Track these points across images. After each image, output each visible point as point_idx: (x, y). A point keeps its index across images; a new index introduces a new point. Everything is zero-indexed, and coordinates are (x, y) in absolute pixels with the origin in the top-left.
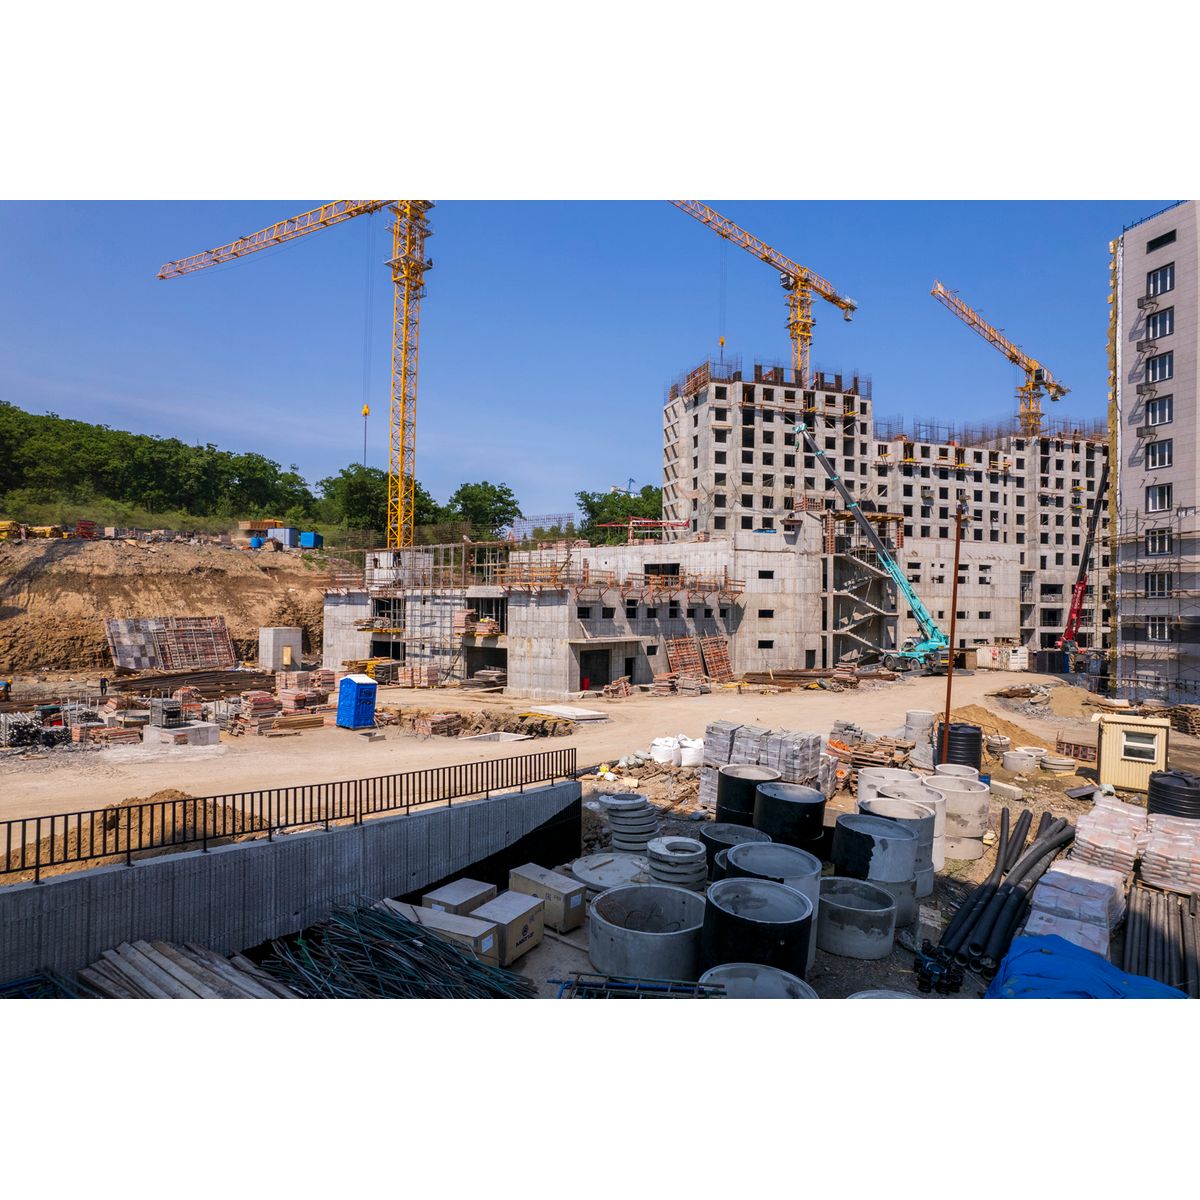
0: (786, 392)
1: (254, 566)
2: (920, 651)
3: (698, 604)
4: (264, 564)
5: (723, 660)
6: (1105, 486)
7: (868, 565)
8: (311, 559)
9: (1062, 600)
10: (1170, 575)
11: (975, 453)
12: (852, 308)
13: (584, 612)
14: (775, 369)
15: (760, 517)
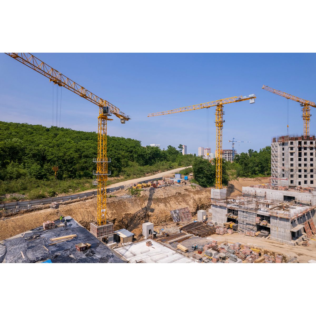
0: (310, 142)
3: (308, 212)
5: (313, 225)
8: (193, 186)
13: (292, 223)
14: (307, 136)
15: (304, 175)
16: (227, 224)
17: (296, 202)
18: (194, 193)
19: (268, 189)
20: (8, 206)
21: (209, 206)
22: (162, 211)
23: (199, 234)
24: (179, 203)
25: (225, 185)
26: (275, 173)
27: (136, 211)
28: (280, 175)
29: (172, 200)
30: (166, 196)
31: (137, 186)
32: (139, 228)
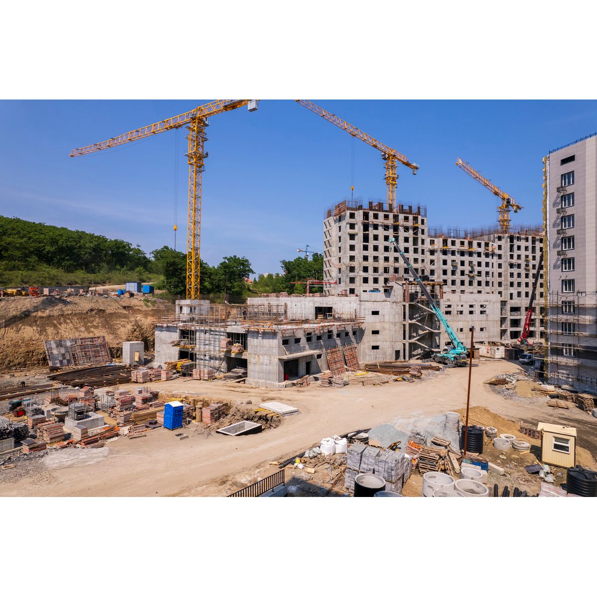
0: (384, 215)
1: (119, 307)
2: (451, 355)
3: (342, 330)
4: (125, 305)
5: (354, 357)
6: (541, 267)
7: (425, 308)
8: (148, 301)
9: (520, 315)
10: (574, 324)
11: (478, 243)
12: (417, 168)
13: (285, 342)
14: (379, 203)
15: (372, 277)
18: (147, 315)
22: (21, 342)
24: (87, 329)
26: (328, 277)
29: (69, 321)
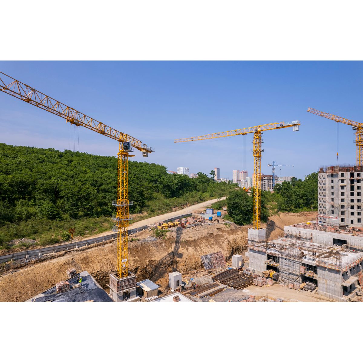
4: (217, 227)
13: (343, 275)
15: (357, 212)
16: (266, 273)
17: (347, 247)
18: (229, 233)
19: (315, 231)
20: (17, 256)
21: (245, 248)
22: (191, 256)
23: (234, 285)
24: (210, 246)
25: (264, 222)
26: (322, 208)
27: (162, 257)
28: (328, 212)
29: (202, 242)
30: (196, 238)
31: (163, 226)
32: (165, 277)
